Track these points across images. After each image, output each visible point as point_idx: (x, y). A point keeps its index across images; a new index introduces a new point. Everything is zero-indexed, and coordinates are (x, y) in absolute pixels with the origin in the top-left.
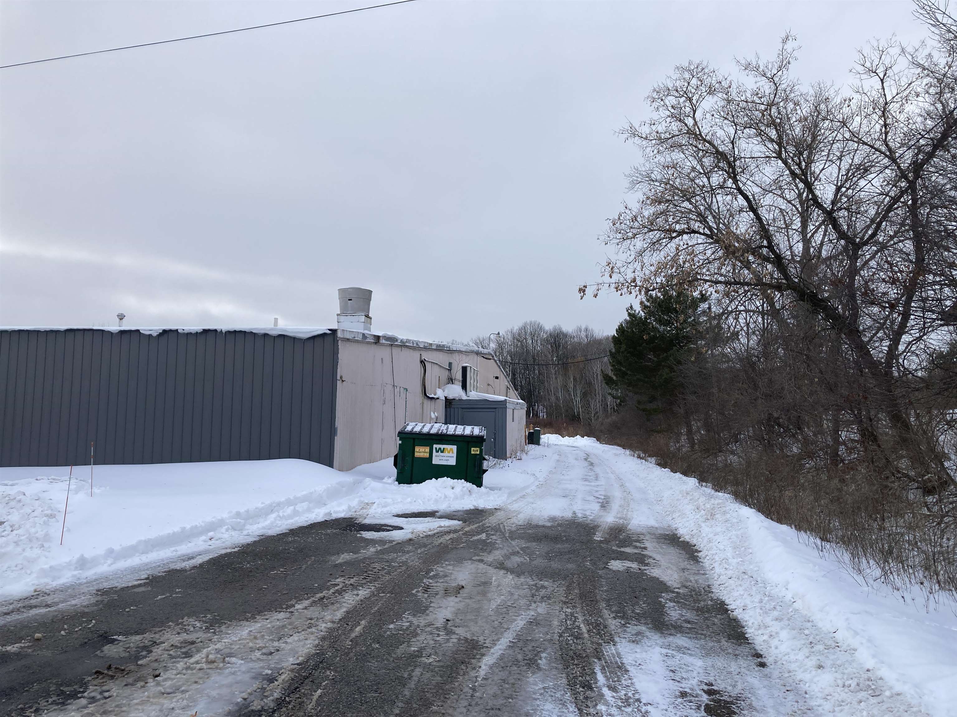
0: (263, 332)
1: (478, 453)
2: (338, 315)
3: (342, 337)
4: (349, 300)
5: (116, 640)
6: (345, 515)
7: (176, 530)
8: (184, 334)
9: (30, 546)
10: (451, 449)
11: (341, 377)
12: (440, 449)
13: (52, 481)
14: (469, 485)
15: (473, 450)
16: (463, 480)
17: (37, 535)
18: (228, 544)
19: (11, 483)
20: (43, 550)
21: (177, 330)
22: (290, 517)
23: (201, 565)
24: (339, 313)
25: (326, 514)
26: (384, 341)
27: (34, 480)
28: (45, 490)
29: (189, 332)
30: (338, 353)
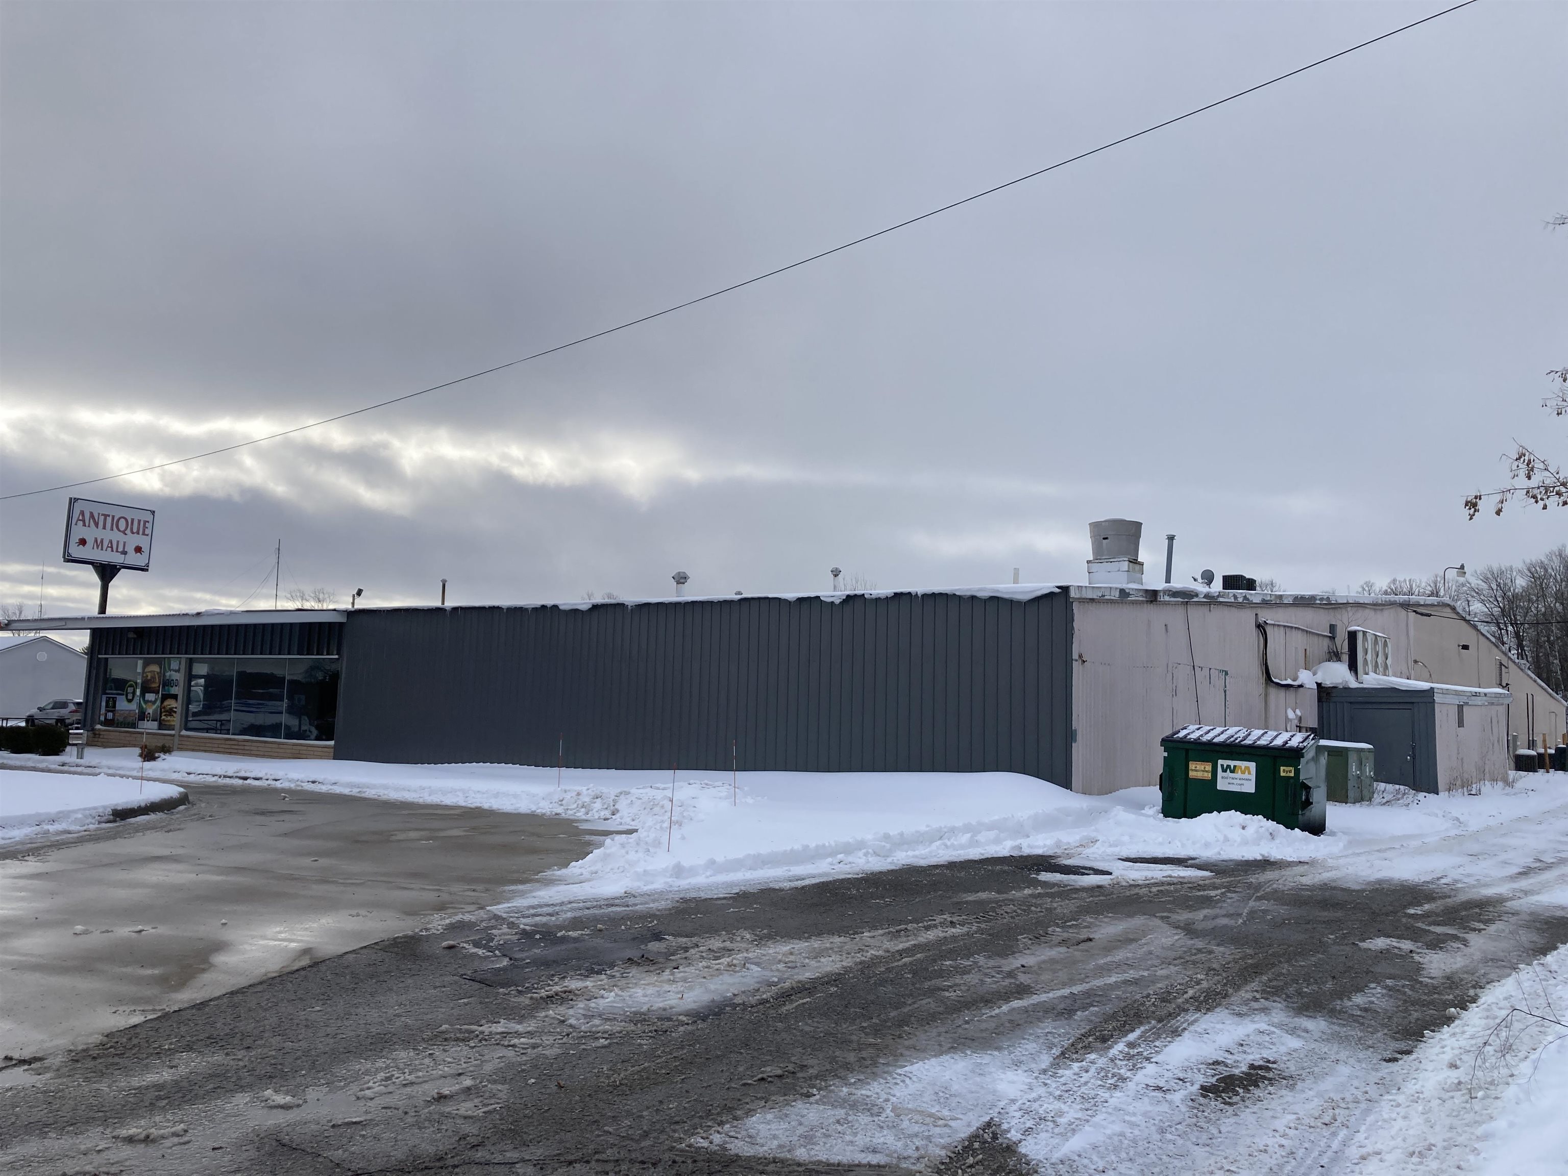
0: (969, 593)
1: (1292, 774)
2: (1088, 562)
3: (1078, 596)
4: (1104, 539)
5: (664, 939)
6: (1044, 852)
7: (796, 847)
8: (872, 599)
9: (636, 849)
10: (1247, 768)
11: (1080, 656)
12: (1229, 766)
13: (704, 786)
14: (1271, 824)
15: (1284, 771)
16: (1260, 817)
17: (647, 839)
18: (857, 869)
19: (663, 786)
20: (647, 855)
21: (863, 595)
22: (962, 847)
23: (803, 888)
24: (1092, 559)
25: (1013, 848)
26: (1167, 598)
27: (686, 784)
28: (693, 796)
29: (878, 596)
30: (1073, 620)
